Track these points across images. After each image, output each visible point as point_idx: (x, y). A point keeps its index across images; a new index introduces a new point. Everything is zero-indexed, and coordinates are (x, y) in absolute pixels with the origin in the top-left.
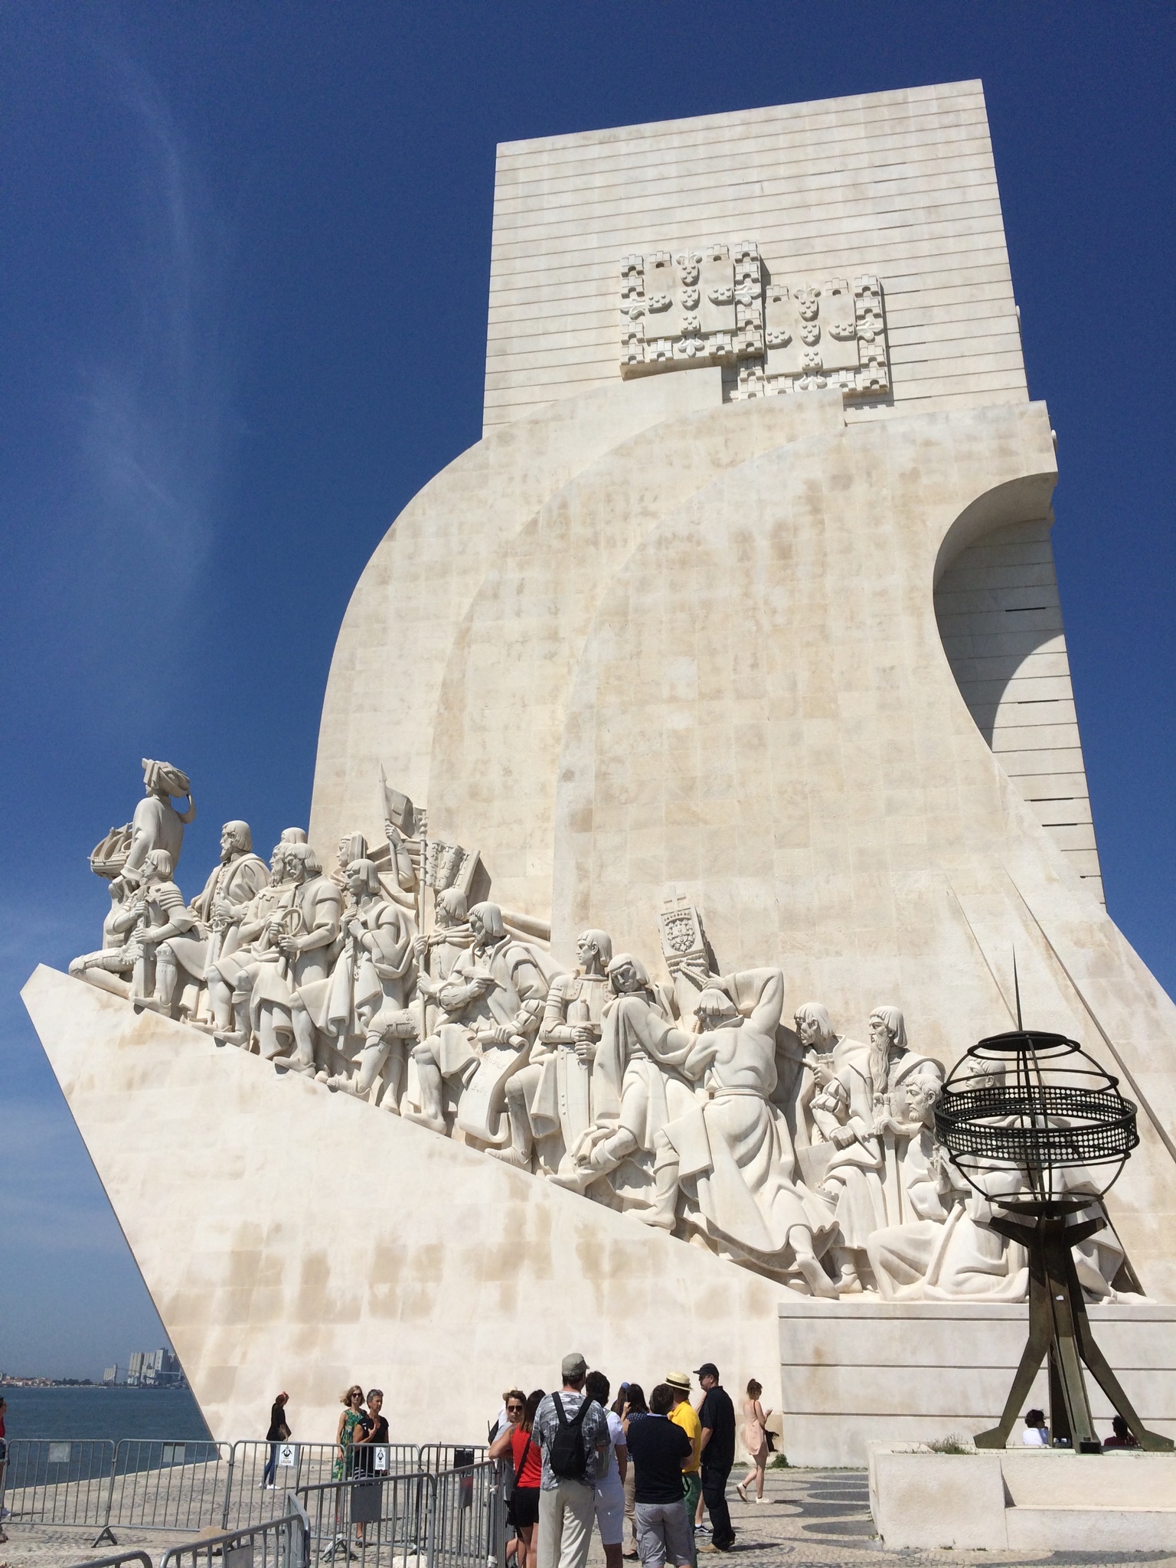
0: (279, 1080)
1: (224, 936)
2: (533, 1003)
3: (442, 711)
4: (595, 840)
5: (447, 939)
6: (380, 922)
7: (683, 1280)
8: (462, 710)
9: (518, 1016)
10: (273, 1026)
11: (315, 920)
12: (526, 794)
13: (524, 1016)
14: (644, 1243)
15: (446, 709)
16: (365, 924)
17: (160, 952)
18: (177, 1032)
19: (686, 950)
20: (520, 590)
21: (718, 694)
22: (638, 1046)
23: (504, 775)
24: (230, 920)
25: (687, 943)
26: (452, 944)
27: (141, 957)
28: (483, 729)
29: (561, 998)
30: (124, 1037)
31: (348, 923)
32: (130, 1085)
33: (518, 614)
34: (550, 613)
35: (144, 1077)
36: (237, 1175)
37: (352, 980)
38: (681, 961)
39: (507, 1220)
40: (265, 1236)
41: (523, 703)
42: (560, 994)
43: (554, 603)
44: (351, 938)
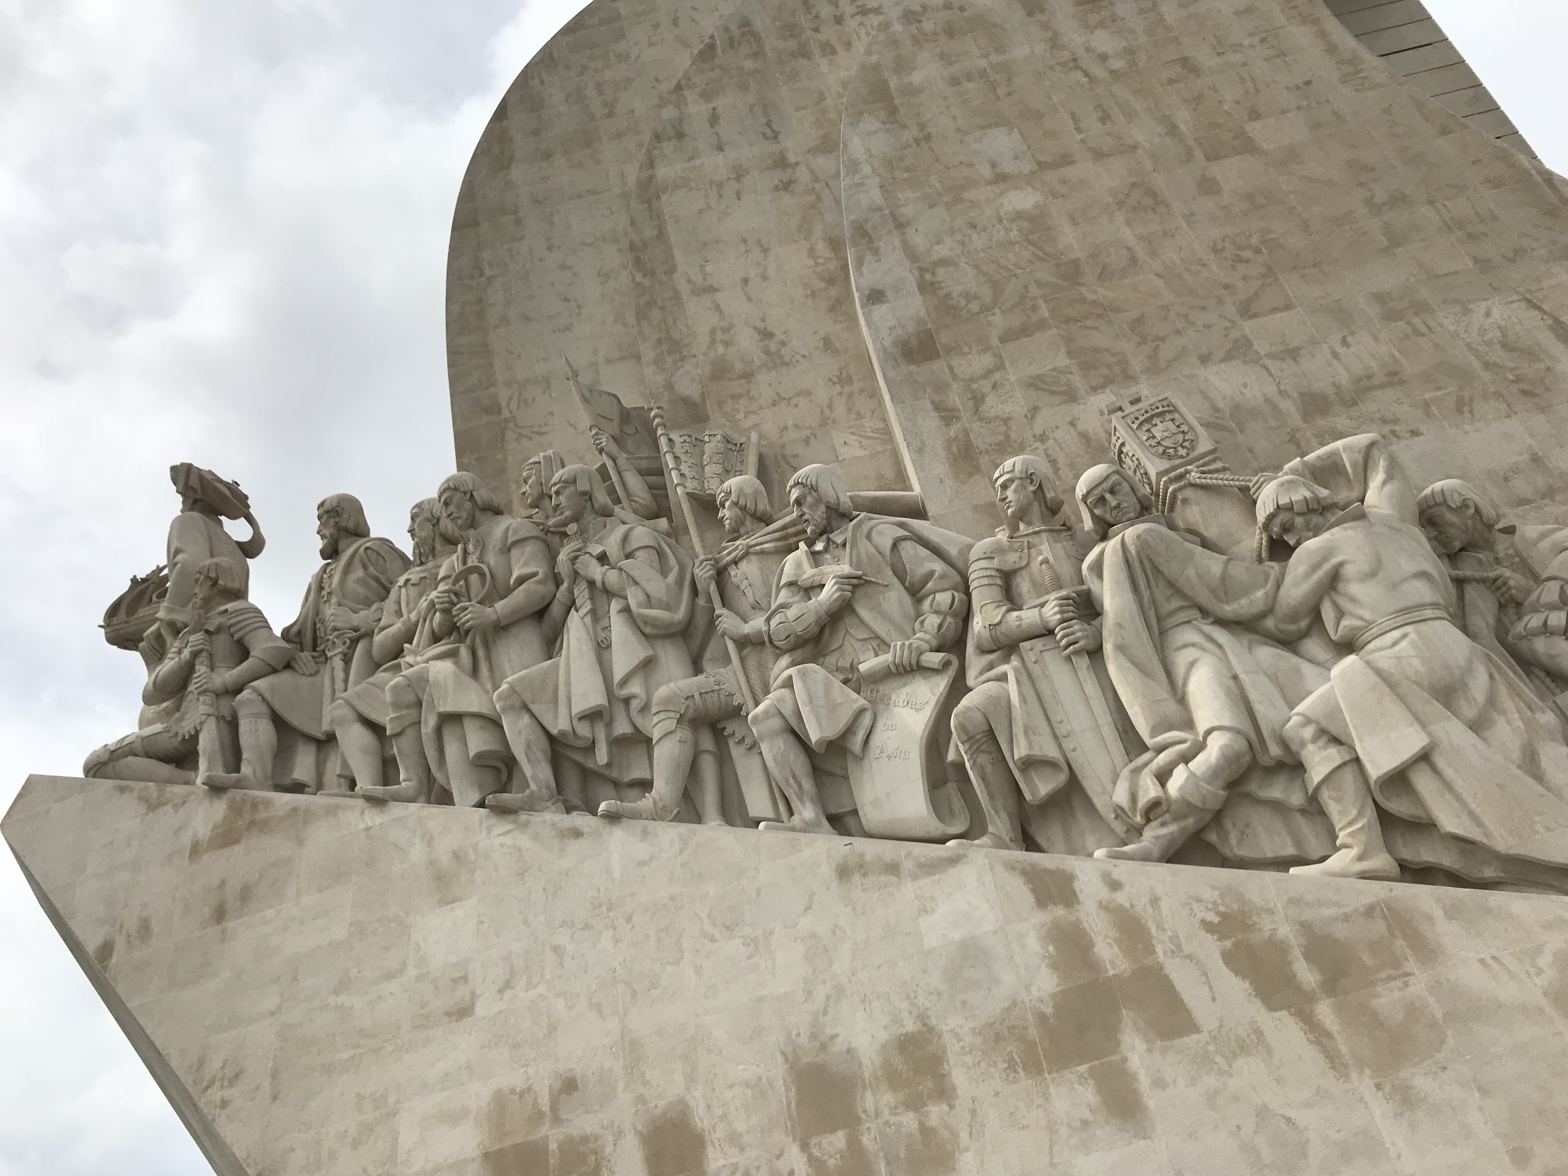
0: (503, 834)
1: (347, 660)
2: (944, 598)
3: (639, 278)
4: (951, 368)
5: (752, 550)
6: (628, 550)
7: (1494, 958)
8: (671, 271)
9: (922, 622)
10: (471, 755)
11: (511, 574)
12: (804, 356)
13: (932, 621)
14: (1370, 911)
15: (645, 276)
16: (603, 558)
17: (241, 702)
18: (295, 810)
19: (1188, 454)
20: (714, 119)
21: (1066, 160)
22: (1175, 603)
23: (761, 340)
24: (354, 634)
25: (1186, 444)
26: (762, 553)
27: (209, 715)
28: (712, 289)
29: (998, 570)
30: (197, 842)
31: (574, 560)
32: (220, 914)
33: (720, 148)
34: (767, 138)
35: (246, 895)
36: (463, 1012)
37: (602, 648)
38: (1187, 472)
39: (1051, 948)
40: (546, 1108)
41: (762, 246)
42: (995, 563)
43: (770, 127)
44: (583, 585)
